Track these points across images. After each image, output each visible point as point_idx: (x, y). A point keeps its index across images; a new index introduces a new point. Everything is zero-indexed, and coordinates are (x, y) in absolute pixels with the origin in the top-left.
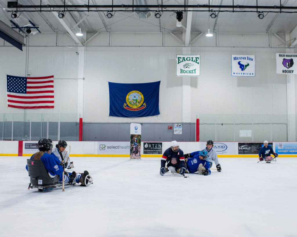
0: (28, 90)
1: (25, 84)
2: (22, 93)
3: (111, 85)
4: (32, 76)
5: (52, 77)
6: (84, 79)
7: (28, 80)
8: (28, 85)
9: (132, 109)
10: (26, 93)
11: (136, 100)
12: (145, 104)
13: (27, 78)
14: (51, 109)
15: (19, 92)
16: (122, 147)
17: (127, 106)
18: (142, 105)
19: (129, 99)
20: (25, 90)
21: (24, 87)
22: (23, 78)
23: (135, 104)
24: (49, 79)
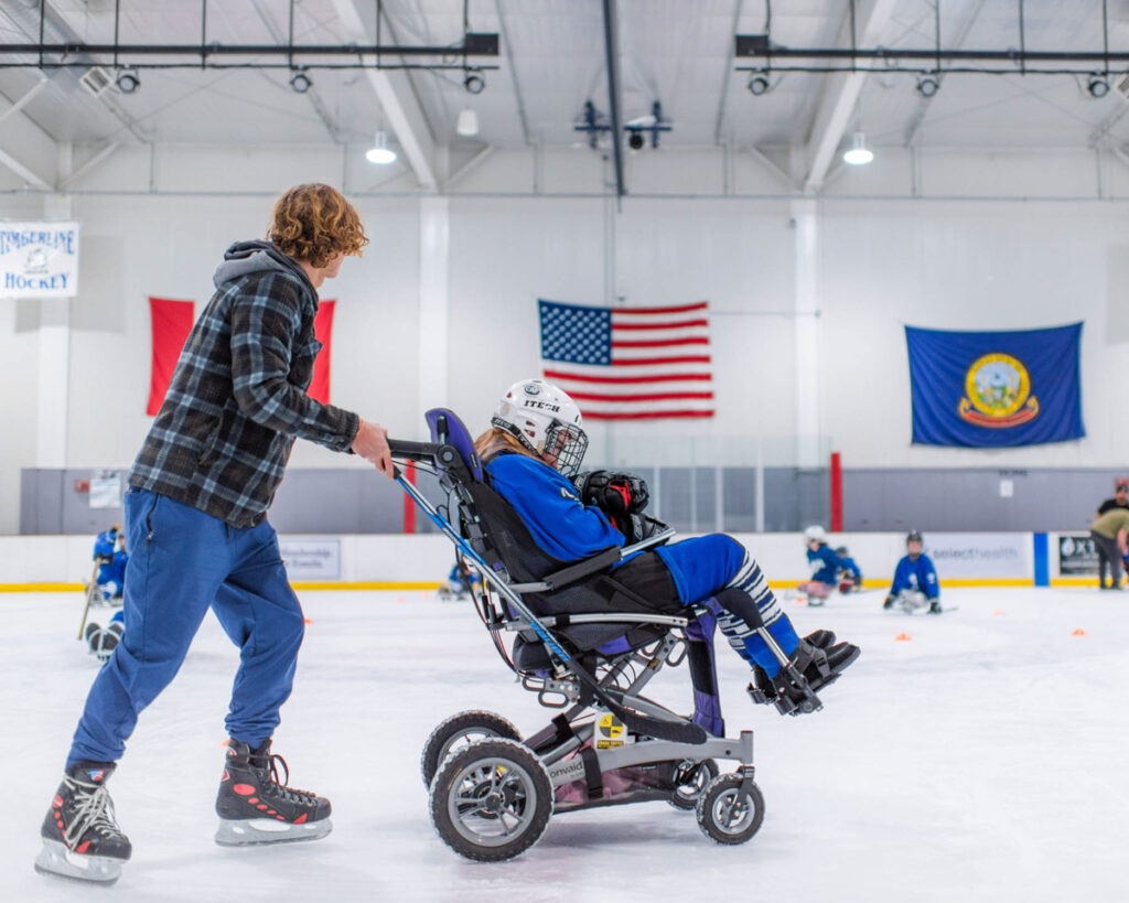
0: (617, 353)
1: (604, 331)
2: (598, 362)
3: (915, 336)
4: (629, 304)
5: (702, 306)
6: (817, 314)
7: (617, 319)
8: (617, 336)
9: (991, 421)
10: (612, 362)
11: (1003, 389)
12: (1033, 402)
13: (610, 311)
14: (703, 423)
15: (586, 361)
16: (986, 554)
17: (972, 408)
18: (1024, 407)
19: (977, 384)
20: (607, 354)
21: (604, 343)
22: (598, 311)
23: (999, 402)
24: (691, 314)
